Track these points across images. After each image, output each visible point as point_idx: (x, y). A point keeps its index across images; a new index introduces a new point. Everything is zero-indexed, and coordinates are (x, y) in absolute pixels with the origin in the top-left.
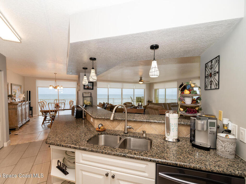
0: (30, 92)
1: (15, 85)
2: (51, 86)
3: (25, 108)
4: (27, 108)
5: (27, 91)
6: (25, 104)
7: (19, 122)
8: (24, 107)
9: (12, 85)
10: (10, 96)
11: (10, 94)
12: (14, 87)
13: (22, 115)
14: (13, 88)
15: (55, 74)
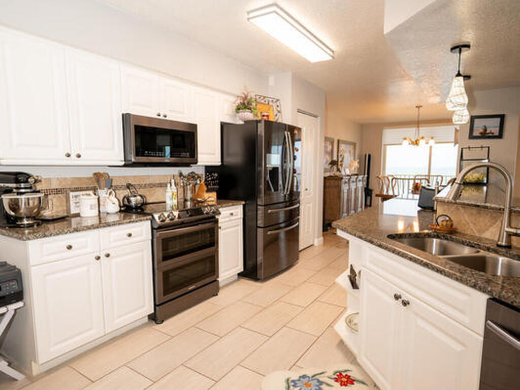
0: (369, 156)
1: (346, 143)
2: (405, 139)
3: (356, 189)
4: (360, 188)
5: (366, 155)
6: (356, 180)
7: (343, 213)
8: (353, 186)
9: (340, 142)
10: (333, 163)
11: (335, 158)
12: (342, 147)
13: (349, 200)
14: (341, 149)
15: (418, 107)
